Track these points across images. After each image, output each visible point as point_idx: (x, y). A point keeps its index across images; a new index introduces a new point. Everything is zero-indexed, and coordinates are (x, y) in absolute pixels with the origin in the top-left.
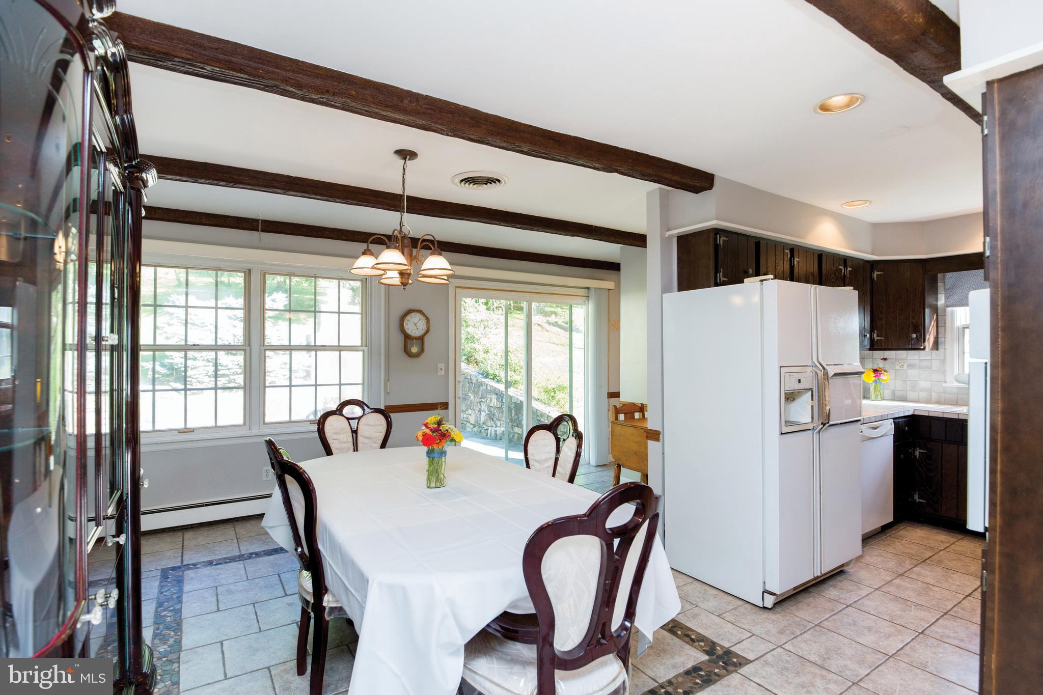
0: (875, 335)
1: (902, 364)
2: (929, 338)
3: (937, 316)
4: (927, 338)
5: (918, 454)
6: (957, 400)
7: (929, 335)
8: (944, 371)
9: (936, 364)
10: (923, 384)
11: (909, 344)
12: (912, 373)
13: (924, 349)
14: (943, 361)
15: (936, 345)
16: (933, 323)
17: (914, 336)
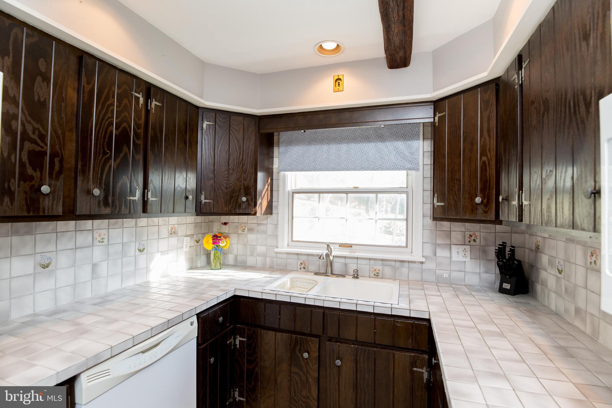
0: (203, 197)
1: (244, 228)
2: (261, 203)
3: (272, 180)
4: (258, 203)
5: (238, 342)
6: (286, 265)
7: (262, 199)
8: (277, 236)
9: (270, 228)
10: (260, 249)
11: (239, 208)
12: (251, 237)
13: (255, 214)
14: (276, 225)
15: (269, 210)
16: (267, 186)
17: (244, 199)
